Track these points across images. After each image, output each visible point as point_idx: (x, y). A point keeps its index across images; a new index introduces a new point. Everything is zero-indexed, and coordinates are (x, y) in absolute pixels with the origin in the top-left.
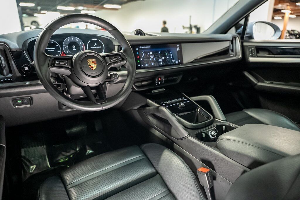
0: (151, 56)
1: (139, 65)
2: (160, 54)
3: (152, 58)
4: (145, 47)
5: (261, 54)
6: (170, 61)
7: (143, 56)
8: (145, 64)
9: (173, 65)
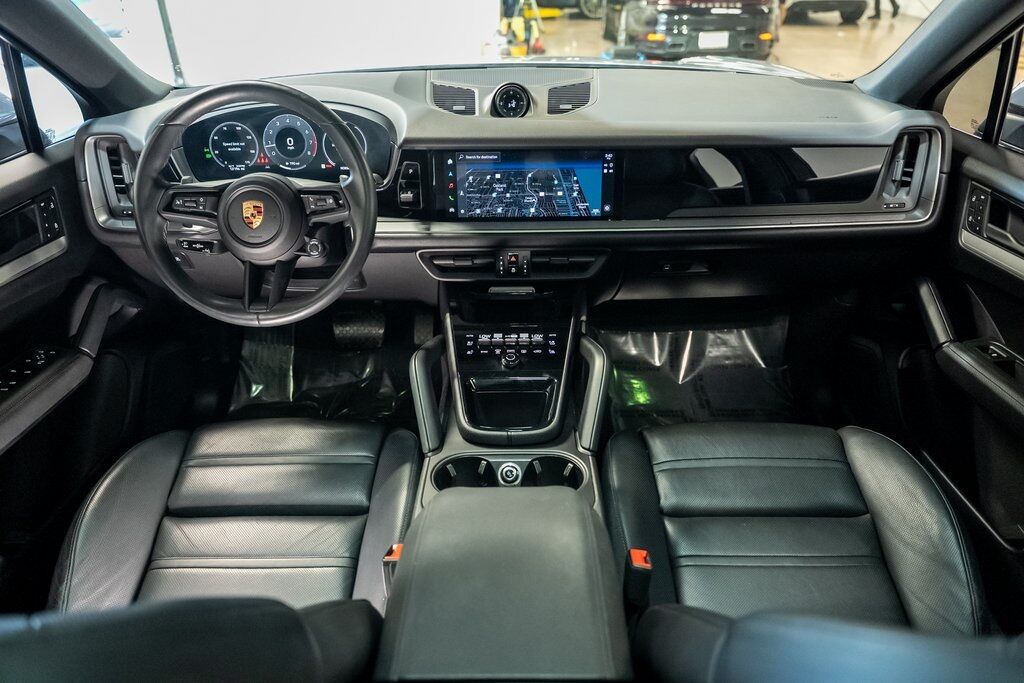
0: (494, 185)
1: (452, 210)
2: (534, 179)
3: (499, 193)
4: (479, 157)
6: (570, 205)
7: (469, 183)
8: (471, 207)
9: (580, 218)
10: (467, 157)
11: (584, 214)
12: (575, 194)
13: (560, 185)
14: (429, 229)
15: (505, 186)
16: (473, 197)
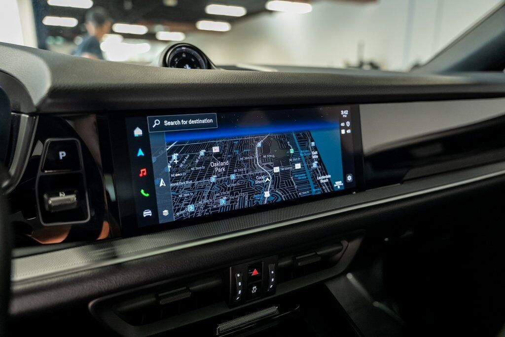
0: (213, 164)
1: (147, 213)
2: (265, 149)
3: (220, 175)
4: (184, 122)
6: (310, 180)
7: (173, 165)
8: (178, 204)
9: (324, 196)
10: (167, 123)
11: (327, 190)
12: (315, 165)
13: (296, 154)
15: (227, 163)
16: (181, 187)
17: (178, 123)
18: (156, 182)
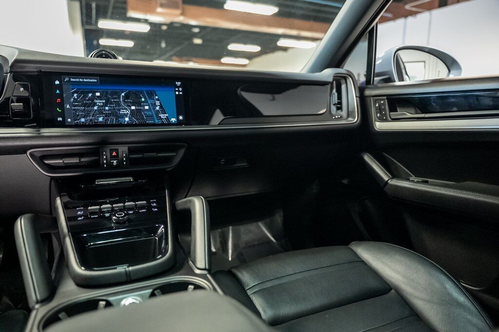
0: (95, 101)
1: (60, 119)
2: (127, 97)
3: (99, 106)
4: (81, 80)
5: (401, 112)
6: (155, 116)
7: (74, 99)
8: (76, 117)
9: (163, 125)
10: (72, 80)
11: (165, 122)
12: (158, 108)
13: (146, 101)
14: (39, 131)
15: (104, 101)
16: (78, 110)
17: (78, 80)
18: (65, 106)
